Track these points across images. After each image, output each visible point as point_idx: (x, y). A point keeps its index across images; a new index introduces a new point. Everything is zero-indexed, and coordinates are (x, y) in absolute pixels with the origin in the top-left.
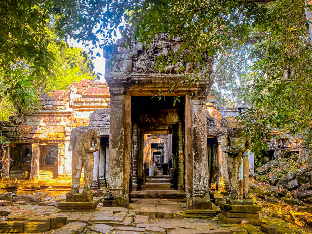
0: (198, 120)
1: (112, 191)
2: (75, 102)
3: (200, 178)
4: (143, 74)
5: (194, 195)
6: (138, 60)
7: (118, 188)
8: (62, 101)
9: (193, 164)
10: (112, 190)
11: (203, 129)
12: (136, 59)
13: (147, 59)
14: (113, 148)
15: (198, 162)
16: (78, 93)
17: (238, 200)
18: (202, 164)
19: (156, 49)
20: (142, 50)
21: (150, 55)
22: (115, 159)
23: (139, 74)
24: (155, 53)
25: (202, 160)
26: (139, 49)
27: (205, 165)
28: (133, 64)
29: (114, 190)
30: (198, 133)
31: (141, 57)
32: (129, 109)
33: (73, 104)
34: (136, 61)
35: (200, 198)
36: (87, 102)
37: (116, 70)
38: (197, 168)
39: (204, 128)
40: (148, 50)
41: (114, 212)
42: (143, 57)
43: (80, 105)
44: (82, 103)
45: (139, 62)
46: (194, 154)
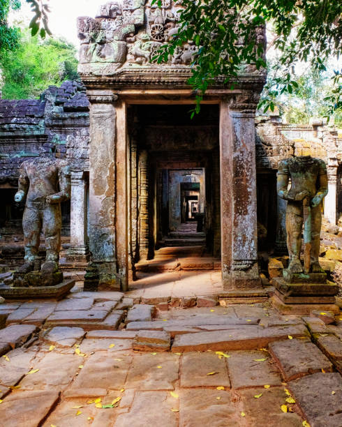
0: (242, 144)
1: (98, 265)
2: (53, 119)
3: (244, 241)
4: (144, 66)
5: (233, 268)
6: (135, 40)
7: (107, 260)
8: (33, 116)
9: (233, 218)
10: (98, 263)
11: (249, 160)
12: (133, 39)
13: (151, 40)
14: (96, 194)
15: (240, 214)
16: (57, 104)
17: (303, 276)
18: (247, 217)
19: (167, 21)
20: (142, 23)
21: (157, 32)
22: (101, 212)
23: (138, 66)
24: (165, 29)
25: (247, 211)
26: (137, 22)
27: (253, 218)
28: (127, 49)
29: (101, 263)
30: (241, 167)
31: (142, 35)
32: (122, 127)
33: (50, 122)
34: (133, 42)
35: (243, 272)
36: (72, 118)
37: (98, 59)
38: (239, 224)
39: (252, 158)
40: (153, 23)
41: (95, 301)
42: (145, 35)
43: (61, 123)
44: (65, 119)
45: (137, 44)
46: (233, 202)
